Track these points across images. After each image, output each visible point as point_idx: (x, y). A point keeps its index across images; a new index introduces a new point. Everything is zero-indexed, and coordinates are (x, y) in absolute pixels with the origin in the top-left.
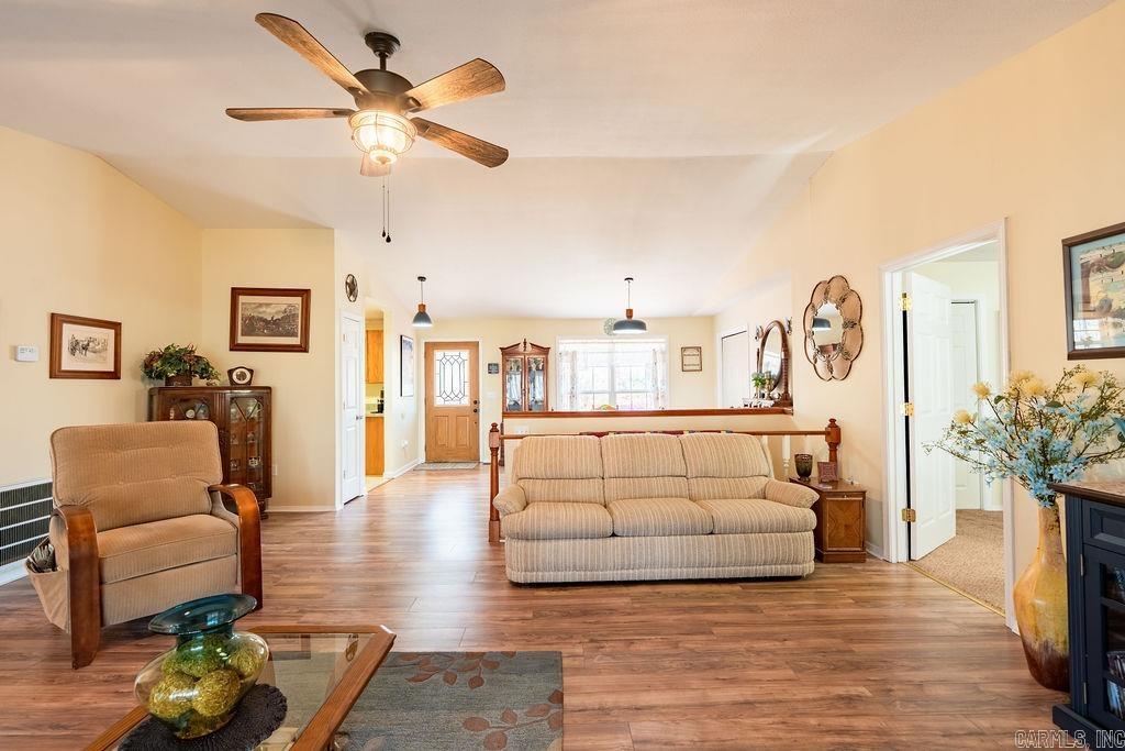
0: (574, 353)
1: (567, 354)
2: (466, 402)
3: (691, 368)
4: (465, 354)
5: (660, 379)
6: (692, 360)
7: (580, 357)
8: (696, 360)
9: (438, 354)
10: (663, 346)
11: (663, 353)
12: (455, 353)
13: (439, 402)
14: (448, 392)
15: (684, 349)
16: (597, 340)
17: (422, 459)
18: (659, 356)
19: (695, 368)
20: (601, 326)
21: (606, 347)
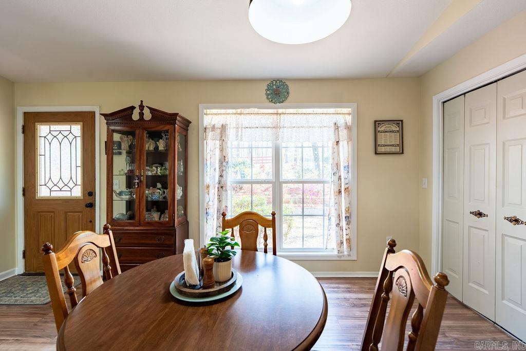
0: (224, 128)
1: (213, 128)
2: (77, 192)
3: (388, 149)
4: (77, 129)
5: (343, 164)
6: (388, 139)
7: (231, 133)
8: (394, 139)
9: (43, 130)
10: (349, 119)
11: (348, 128)
12: (65, 127)
13: (43, 192)
14: (55, 179)
15: (377, 123)
16: (256, 110)
17: (19, 267)
18: (343, 133)
19: (393, 149)
20: (262, 90)
21: (268, 120)
